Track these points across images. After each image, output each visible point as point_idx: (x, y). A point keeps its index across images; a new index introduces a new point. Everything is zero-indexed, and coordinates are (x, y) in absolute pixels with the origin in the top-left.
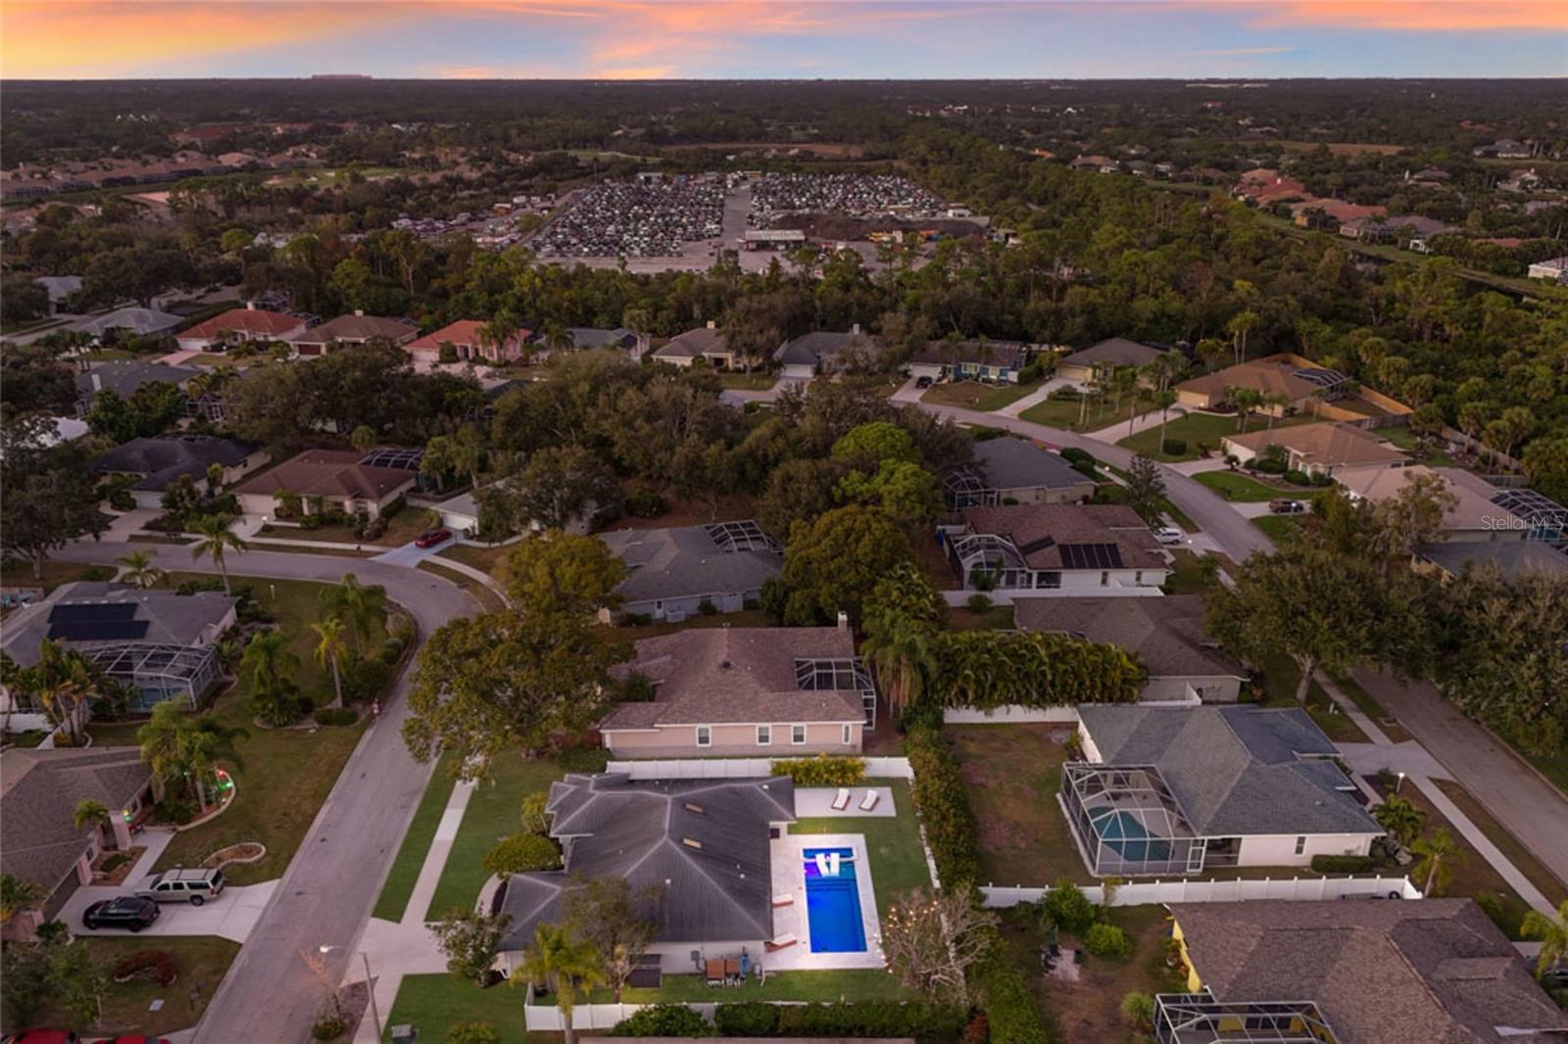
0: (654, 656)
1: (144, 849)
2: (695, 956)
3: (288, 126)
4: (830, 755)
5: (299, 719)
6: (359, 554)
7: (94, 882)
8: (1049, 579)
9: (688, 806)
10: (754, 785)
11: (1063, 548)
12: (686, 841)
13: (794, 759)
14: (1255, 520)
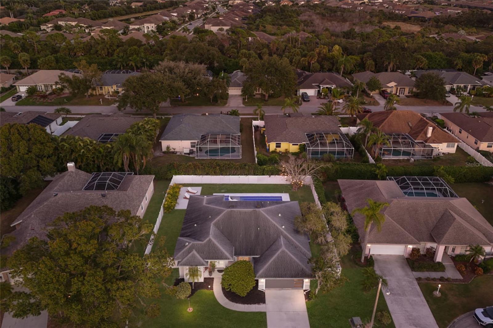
14: (17, 105)
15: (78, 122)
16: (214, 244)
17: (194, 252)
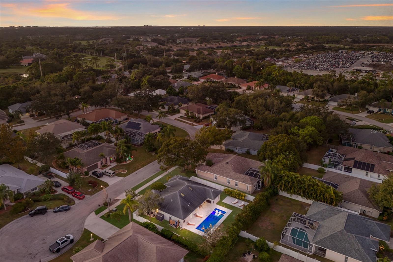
0: (219, 158)
1: (111, 165)
2: (170, 218)
3: (263, 37)
4: (238, 190)
5: (152, 151)
6: (192, 125)
7: (100, 168)
8: (348, 169)
9: (190, 188)
10: (210, 189)
11: (356, 162)
12: (181, 194)
13: (230, 189)
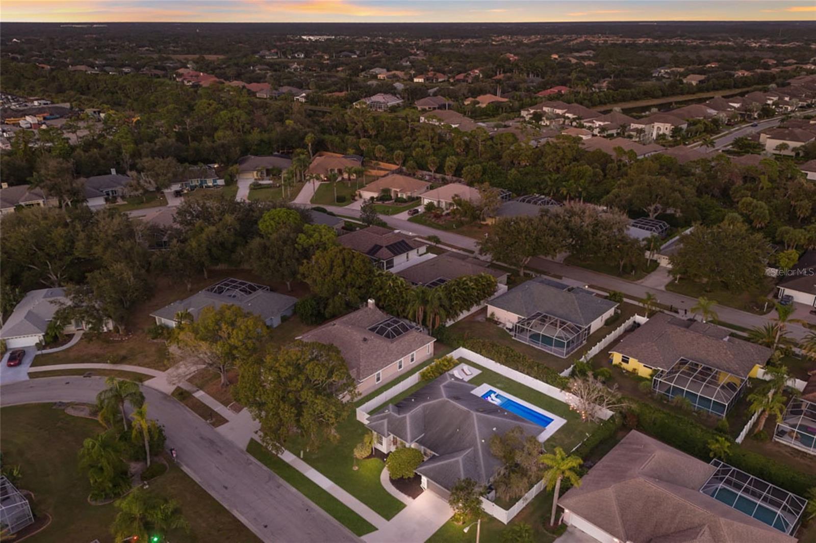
14: (409, 220)
15: (435, 256)
16: (406, 422)
17: (385, 421)
